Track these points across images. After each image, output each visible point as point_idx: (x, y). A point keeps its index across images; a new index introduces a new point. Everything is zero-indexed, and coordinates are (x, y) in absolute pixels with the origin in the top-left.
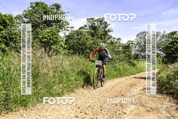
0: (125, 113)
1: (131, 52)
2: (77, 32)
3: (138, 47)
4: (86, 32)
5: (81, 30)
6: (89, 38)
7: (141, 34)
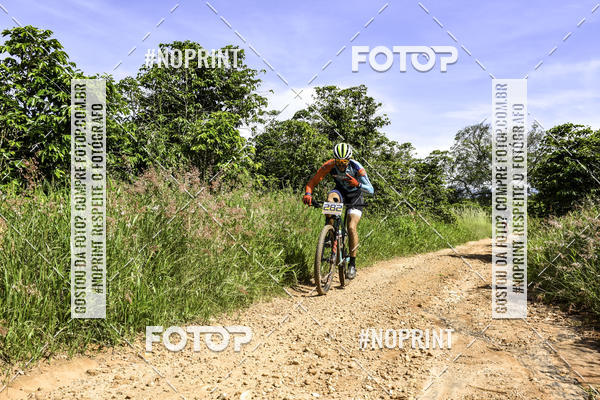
0: (429, 354)
1: (440, 183)
2: (289, 127)
3: (459, 169)
4: (313, 124)
5: (299, 120)
6: (323, 144)
7: (467, 131)
